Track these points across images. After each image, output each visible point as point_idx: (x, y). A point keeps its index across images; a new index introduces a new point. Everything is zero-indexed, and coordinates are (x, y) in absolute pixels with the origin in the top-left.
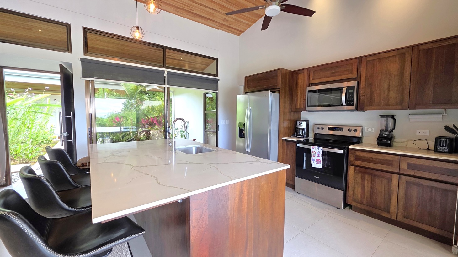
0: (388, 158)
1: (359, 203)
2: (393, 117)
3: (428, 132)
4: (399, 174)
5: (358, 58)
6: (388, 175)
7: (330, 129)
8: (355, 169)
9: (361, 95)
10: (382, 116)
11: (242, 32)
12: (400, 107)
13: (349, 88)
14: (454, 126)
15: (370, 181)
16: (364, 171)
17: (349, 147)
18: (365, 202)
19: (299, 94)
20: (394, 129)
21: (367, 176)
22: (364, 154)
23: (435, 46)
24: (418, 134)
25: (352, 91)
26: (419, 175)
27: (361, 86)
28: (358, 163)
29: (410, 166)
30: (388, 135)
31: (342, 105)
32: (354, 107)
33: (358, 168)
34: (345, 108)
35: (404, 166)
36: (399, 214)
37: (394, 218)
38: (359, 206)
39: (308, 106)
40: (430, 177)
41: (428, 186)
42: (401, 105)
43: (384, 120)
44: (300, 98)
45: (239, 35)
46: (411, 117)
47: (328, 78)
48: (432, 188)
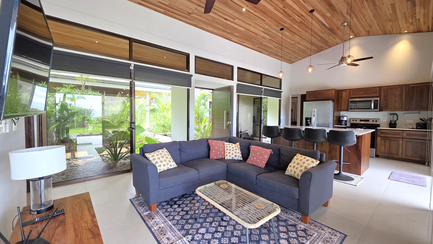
0: (397, 132)
1: (383, 153)
2: (396, 114)
3: (412, 121)
4: (403, 138)
5: (379, 87)
6: (397, 139)
7: (361, 120)
8: (381, 138)
9: (381, 104)
10: (391, 114)
11: (294, 62)
12: (401, 110)
13: (375, 101)
14: (424, 118)
15: (389, 143)
16: (385, 139)
17: (378, 128)
18: (386, 152)
19: (343, 102)
20: (397, 120)
21: (387, 141)
22: (386, 131)
23: (416, 85)
24: (408, 122)
25: (377, 102)
26: (411, 138)
27: (381, 100)
28: (382, 135)
29: (407, 135)
30: (394, 123)
31: (371, 109)
32: (378, 110)
33: (382, 138)
34: (373, 110)
35: (405, 134)
36: (403, 155)
37: (400, 157)
38: (383, 155)
39: (350, 109)
40: (416, 138)
41: (415, 142)
42: (401, 109)
43: (392, 116)
44: (344, 105)
45: (291, 63)
46: (404, 114)
47: (362, 95)
48: (417, 142)
